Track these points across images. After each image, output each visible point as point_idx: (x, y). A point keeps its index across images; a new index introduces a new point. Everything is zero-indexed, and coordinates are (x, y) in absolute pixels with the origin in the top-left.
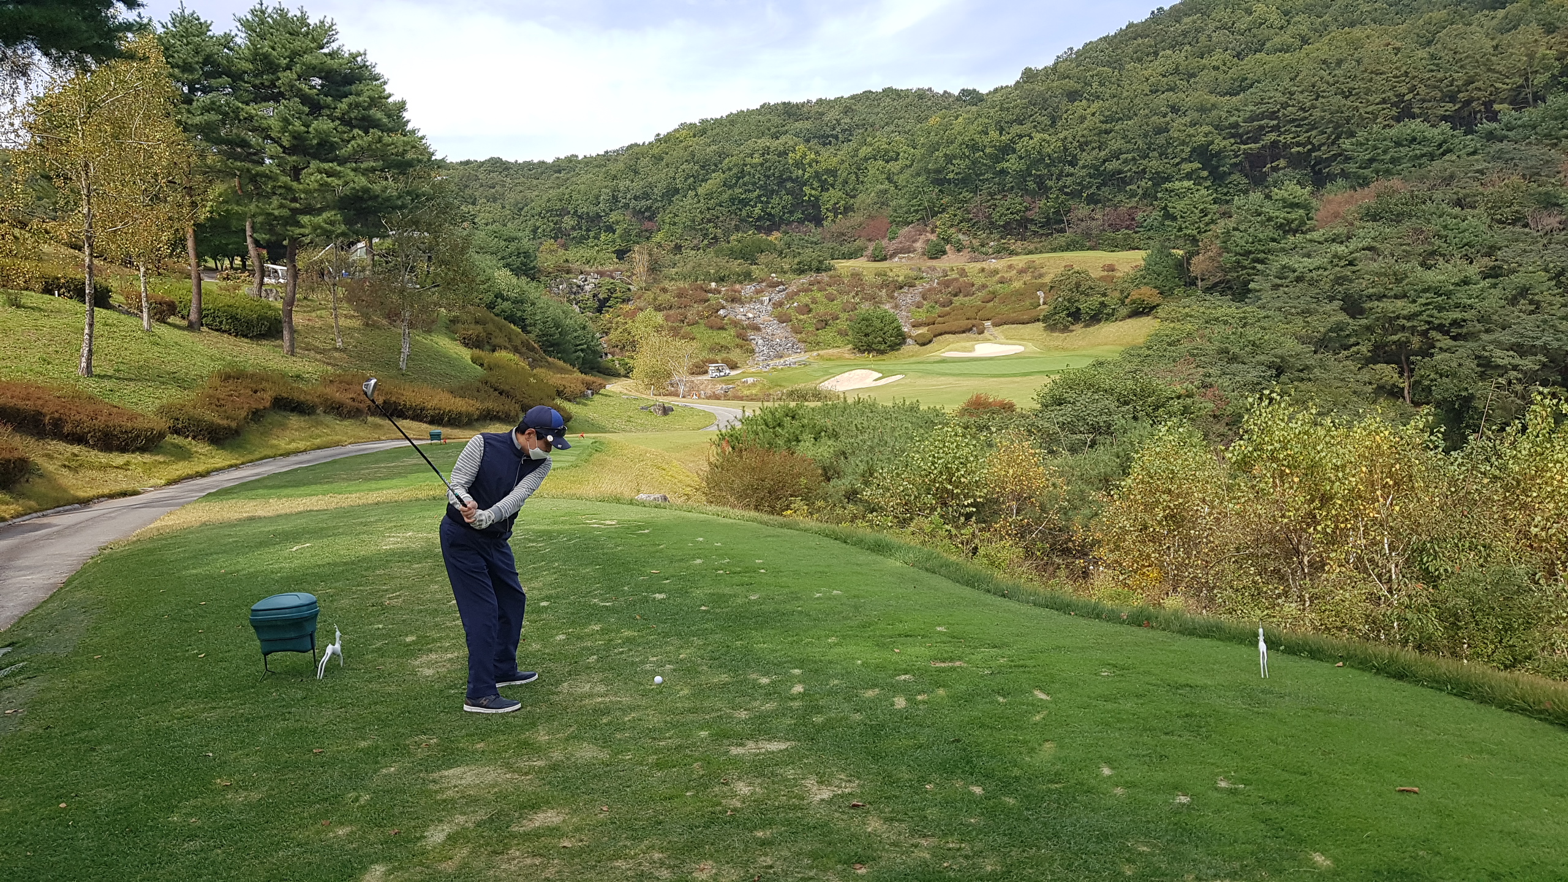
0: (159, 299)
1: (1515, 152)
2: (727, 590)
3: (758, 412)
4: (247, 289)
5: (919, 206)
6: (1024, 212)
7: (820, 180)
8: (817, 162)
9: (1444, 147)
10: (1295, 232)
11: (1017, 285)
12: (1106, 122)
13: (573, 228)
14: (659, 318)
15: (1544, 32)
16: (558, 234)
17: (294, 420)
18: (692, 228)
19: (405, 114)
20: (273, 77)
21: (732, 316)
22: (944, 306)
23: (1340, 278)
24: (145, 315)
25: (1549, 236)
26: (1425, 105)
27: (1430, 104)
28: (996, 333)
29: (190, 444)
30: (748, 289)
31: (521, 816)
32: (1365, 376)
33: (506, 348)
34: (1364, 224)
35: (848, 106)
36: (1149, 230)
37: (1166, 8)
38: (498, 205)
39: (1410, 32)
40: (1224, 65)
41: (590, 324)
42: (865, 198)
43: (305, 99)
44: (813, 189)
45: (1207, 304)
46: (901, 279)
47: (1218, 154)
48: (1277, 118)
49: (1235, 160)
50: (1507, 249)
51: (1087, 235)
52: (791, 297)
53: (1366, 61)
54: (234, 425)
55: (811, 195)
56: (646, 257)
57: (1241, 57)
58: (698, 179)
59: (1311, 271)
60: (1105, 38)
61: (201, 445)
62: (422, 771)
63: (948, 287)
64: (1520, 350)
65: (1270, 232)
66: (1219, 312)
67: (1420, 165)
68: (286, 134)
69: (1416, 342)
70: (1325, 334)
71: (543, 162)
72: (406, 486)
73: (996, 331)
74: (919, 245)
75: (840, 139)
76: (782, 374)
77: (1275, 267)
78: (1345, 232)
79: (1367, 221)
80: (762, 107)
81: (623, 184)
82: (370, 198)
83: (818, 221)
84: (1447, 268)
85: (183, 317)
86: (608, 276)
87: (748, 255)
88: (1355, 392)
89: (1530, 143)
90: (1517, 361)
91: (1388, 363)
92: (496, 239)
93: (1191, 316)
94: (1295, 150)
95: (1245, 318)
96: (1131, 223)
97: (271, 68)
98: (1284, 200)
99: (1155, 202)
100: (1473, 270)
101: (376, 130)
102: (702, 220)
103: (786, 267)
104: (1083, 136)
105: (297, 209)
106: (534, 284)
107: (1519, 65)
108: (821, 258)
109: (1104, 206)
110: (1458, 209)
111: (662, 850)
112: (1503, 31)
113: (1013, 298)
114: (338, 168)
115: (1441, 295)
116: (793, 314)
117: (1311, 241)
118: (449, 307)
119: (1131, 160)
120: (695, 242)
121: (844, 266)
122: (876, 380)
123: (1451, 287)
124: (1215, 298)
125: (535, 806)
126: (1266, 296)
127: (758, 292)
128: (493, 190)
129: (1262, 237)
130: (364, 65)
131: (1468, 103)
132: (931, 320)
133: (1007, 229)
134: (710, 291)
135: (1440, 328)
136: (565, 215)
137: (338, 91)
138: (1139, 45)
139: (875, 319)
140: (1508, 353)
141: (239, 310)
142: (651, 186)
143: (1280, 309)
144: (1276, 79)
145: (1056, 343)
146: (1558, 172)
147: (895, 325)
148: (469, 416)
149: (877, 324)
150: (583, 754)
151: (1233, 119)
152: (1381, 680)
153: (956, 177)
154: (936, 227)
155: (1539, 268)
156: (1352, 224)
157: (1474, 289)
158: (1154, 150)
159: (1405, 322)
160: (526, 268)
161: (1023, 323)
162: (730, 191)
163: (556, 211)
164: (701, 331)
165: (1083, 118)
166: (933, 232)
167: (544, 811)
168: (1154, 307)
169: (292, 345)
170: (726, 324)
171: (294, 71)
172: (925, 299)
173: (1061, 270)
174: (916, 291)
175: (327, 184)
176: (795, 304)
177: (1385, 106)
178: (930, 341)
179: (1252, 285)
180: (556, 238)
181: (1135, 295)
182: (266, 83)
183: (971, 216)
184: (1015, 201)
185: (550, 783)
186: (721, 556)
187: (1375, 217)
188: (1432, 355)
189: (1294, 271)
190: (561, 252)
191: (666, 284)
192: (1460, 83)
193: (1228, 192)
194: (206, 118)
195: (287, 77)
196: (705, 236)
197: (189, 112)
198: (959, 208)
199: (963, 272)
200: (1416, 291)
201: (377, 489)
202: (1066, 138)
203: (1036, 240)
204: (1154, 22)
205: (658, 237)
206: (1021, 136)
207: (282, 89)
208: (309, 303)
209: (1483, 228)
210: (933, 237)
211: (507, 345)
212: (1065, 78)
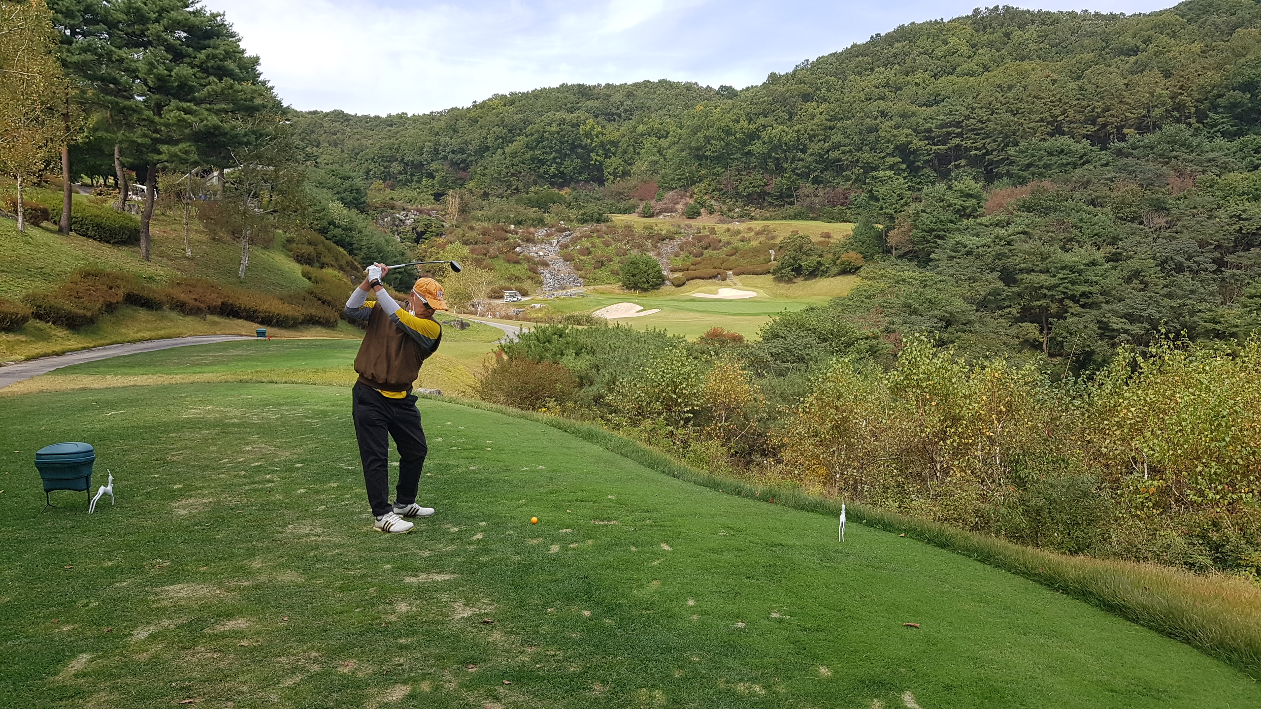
0: (34, 206)
1: (1136, 166)
2: (453, 462)
3: (533, 330)
4: (112, 203)
5: (682, 175)
6: (763, 186)
7: (604, 149)
8: (603, 134)
9: (1085, 159)
10: (968, 216)
11: (754, 243)
12: (831, 120)
13: (400, 173)
14: (466, 250)
15: (1163, 77)
16: (387, 177)
17: (143, 314)
18: (498, 180)
19: (258, 68)
20: (144, 28)
21: (526, 253)
22: (696, 257)
23: (1000, 254)
24: (20, 219)
25: (1158, 232)
26: (1072, 126)
27: (1075, 125)
28: (735, 281)
29: (50, 328)
30: (541, 233)
31: (216, 622)
32: (1014, 331)
33: (332, 266)
34: (1021, 214)
35: (630, 91)
36: (859, 207)
37: (883, 34)
38: (338, 150)
39: (1065, 68)
40: (924, 82)
41: (408, 252)
42: (641, 166)
43: (169, 48)
44: (599, 155)
45: (898, 268)
46: (664, 233)
47: (915, 152)
48: (961, 127)
49: (927, 158)
50: (1125, 240)
51: (811, 208)
52: (575, 241)
53: (1030, 88)
54: (89, 314)
55: (596, 160)
56: (458, 200)
57: (937, 77)
58: (506, 141)
59: (978, 247)
60: (834, 54)
61: (59, 330)
62: (148, 585)
63: (701, 241)
64: (1130, 318)
65: (949, 215)
66: (905, 275)
67: (1066, 171)
68: (152, 76)
69: (1054, 308)
70: (985, 297)
71: (379, 117)
72: (224, 371)
73: (736, 279)
74: (679, 207)
75: (623, 117)
76: (563, 303)
77: (951, 242)
78: (1006, 218)
79: (1023, 211)
80: (561, 86)
81: (443, 140)
82: (221, 134)
83: (601, 181)
84: (1080, 252)
85: (55, 223)
86: (426, 213)
87: (543, 205)
88: (1004, 343)
89: (1149, 160)
90: (1128, 327)
91: (1032, 322)
92: (333, 177)
93: (885, 276)
94: (973, 153)
95: (925, 281)
96: (845, 201)
97: (142, 20)
98: (961, 191)
99: (863, 186)
100: (1099, 255)
101: (228, 78)
102: (507, 173)
103: (573, 217)
104: (812, 130)
105: (158, 138)
106: (363, 216)
107: (1143, 99)
108: (601, 212)
109: (824, 188)
110: (1091, 207)
111: (318, 651)
112: (1132, 73)
113: (751, 254)
114: (195, 108)
115: (1074, 272)
116: (577, 255)
117: (980, 224)
118: (286, 229)
119: (848, 152)
120: (501, 191)
121: (619, 219)
122: (638, 312)
123: (1082, 267)
124: (904, 263)
125: (229, 616)
126: (943, 264)
127: (548, 235)
128: (335, 137)
129: (943, 219)
130: (223, 24)
131: (1104, 126)
132: (686, 267)
133: (749, 199)
134: (509, 232)
135: (1072, 298)
136: (394, 161)
137: (199, 43)
138: (860, 62)
139: (641, 263)
140: (1121, 320)
141: (104, 220)
142: (466, 143)
143: (952, 275)
144: (962, 96)
145: (782, 292)
146: (1168, 184)
147: (657, 269)
148: (294, 319)
149: (643, 267)
150: (283, 578)
151: (928, 125)
152: (929, 548)
153: (712, 155)
154: (694, 193)
155: (1149, 257)
156: (1012, 213)
157: (1100, 269)
158: (866, 145)
159: (1046, 291)
160: (356, 202)
161: (757, 274)
162: (532, 152)
163: (387, 157)
164: (500, 264)
165: (813, 116)
166: (691, 197)
167: (236, 619)
168: (859, 268)
169: (148, 252)
170: (521, 259)
171: (161, 24)
172: (681, 250)
173: (788, 234)
174: (675, 243)
175: (184, 120)
176: (578, 247)
177: (1042, 124)
178: (684, 284)
179: (932, 256)
180: (384, 180)
181: (844, 257)
182: (138, 32)
183: (722, 186)
184: (756, 178)
185: (248, 598)
186: (460, 437)
187: (1029, 209)
188: (1065, 318)
189: (965, 247)
190: (388, 191)
191: (474, 224)
192: (1099, 110)
193: (921, 182)
194: (83, 57)
195: (155, 29)
196: (509, 187)
197: (68, 51)
198: (713, 180)
199: (713, 231)
200: (1056, 268)
201: (200, 373)
202: (799, 130)
203: (771, 209)
204: (872, 45)
205: (471, 184)
206: (764, 127)
207: (150, 38)
208: (166, 218)
209: (1109, 223)
210: (691, 201)
211: (333, 263)
212: (801, 83)
